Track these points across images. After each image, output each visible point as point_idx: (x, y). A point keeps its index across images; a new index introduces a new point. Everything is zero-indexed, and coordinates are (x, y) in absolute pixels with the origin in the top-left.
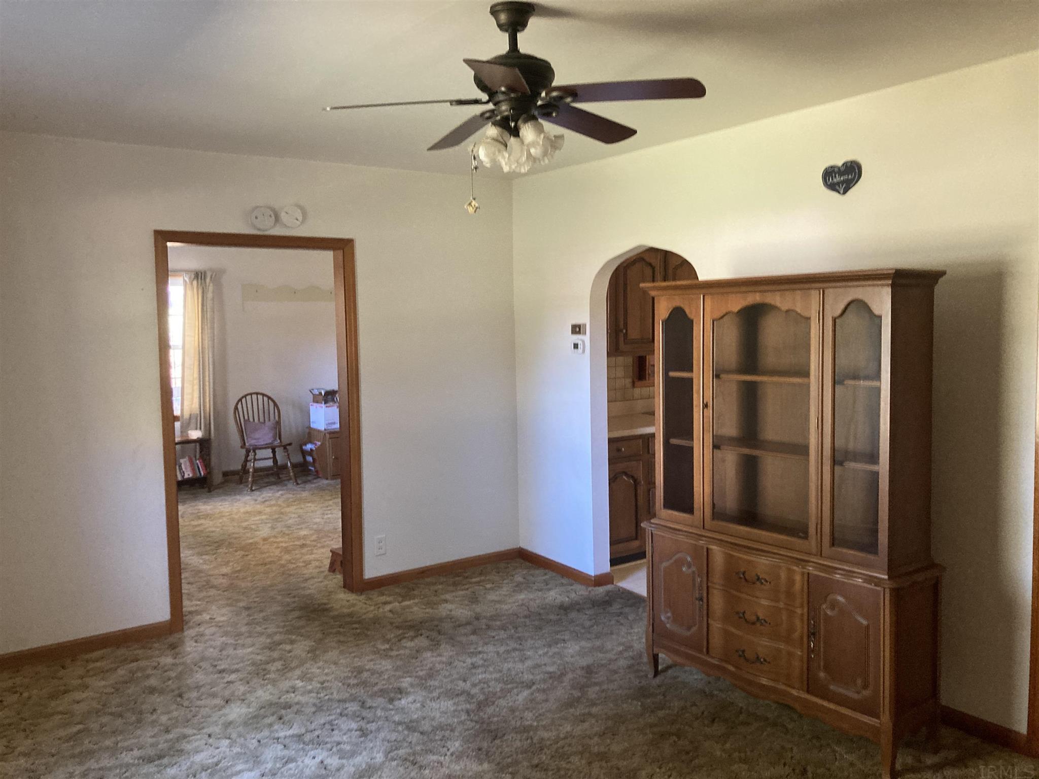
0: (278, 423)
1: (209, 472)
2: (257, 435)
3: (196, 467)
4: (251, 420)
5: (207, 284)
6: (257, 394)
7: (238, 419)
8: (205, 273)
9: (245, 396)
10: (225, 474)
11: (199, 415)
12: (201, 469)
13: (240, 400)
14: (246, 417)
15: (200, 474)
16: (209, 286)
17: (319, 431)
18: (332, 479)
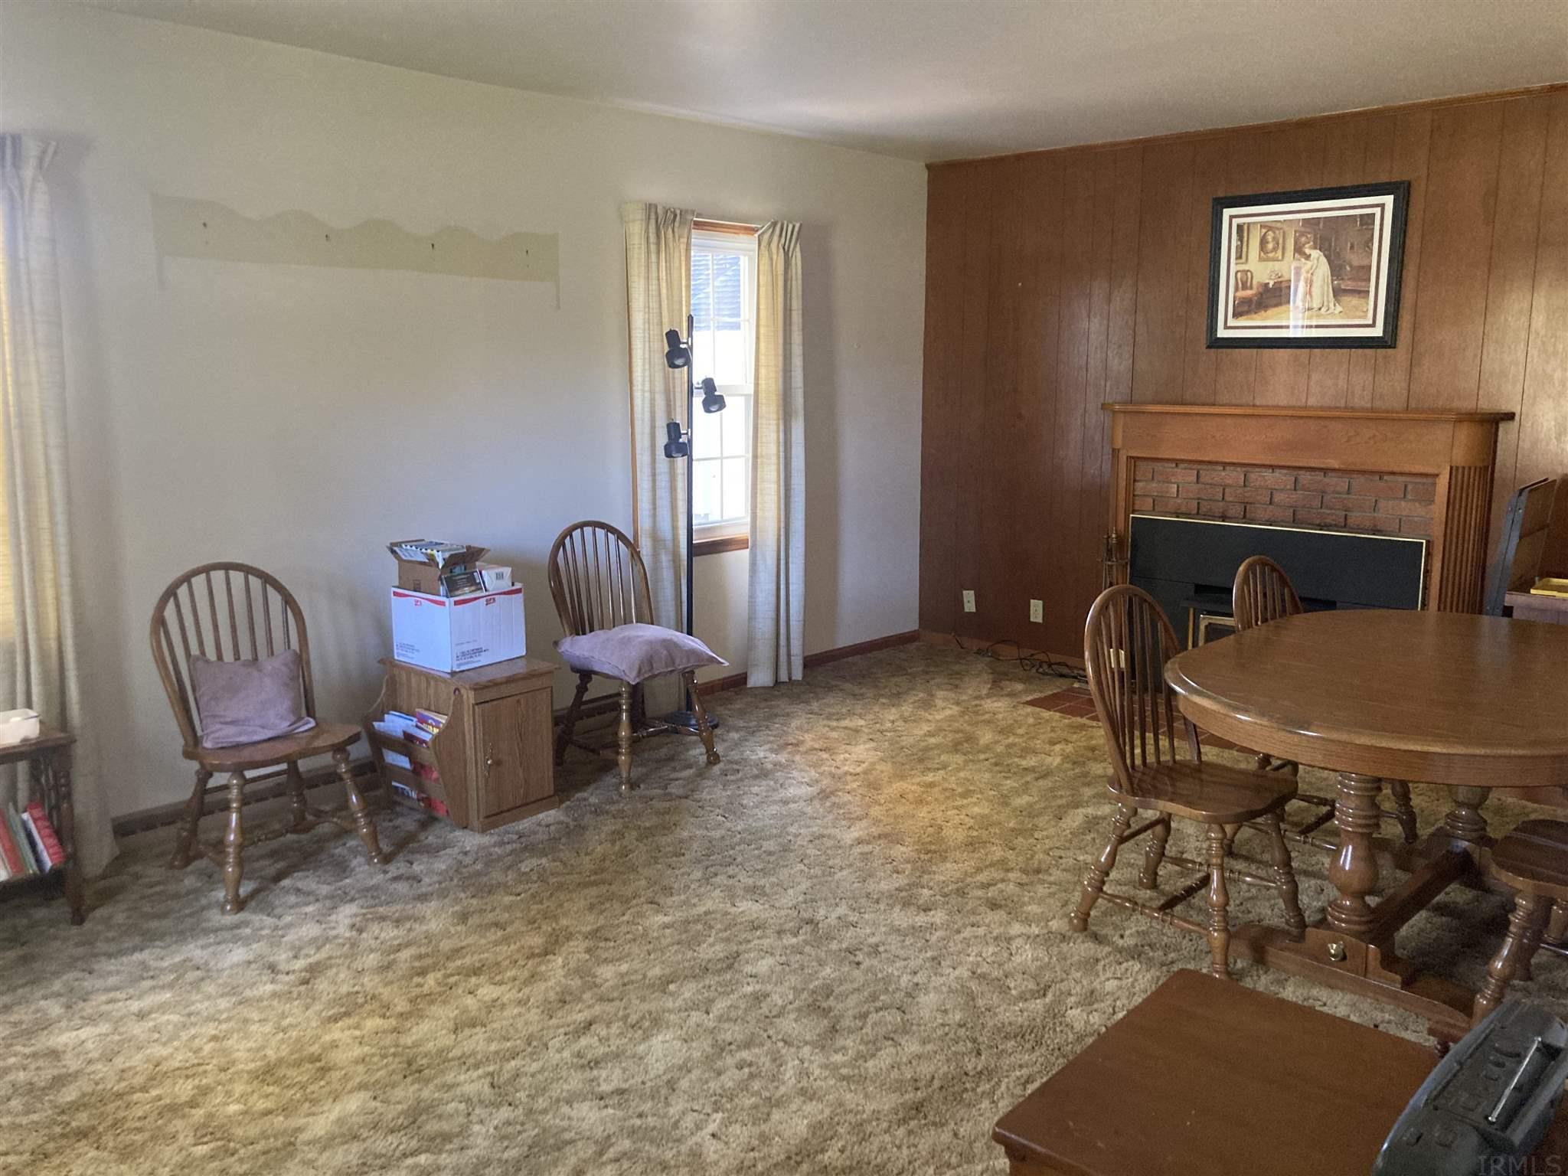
0: (301, 661)
1: (72, 857)
2: (234, 709)
3: (22, 835)
4: (211, 654)
5: (28, 182)
6: (227, 567)
7: (168, 659)
8: (16, 140)
9: (187, 578)
10: (123, 829)
11: (19, 648)
12: (40, 846)
13: (171, 593)
14: (195, 650)
15: (38, 860)
16: (33, 189)
17: (428, 677)
18: (484, 831)
